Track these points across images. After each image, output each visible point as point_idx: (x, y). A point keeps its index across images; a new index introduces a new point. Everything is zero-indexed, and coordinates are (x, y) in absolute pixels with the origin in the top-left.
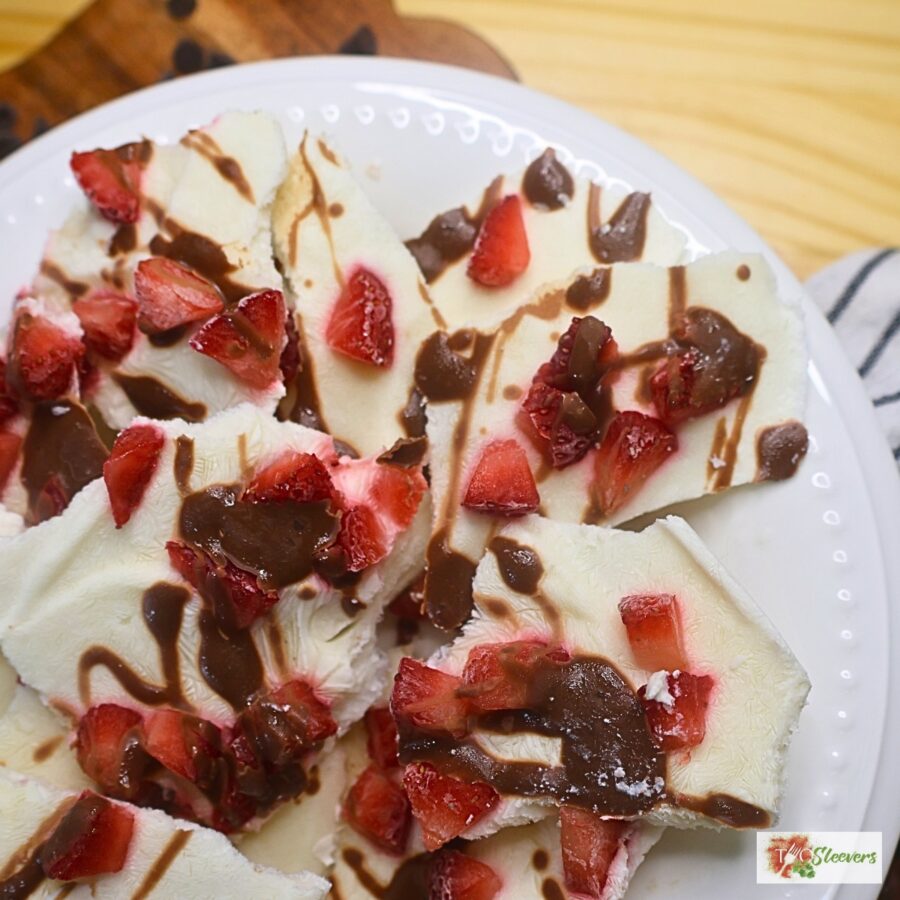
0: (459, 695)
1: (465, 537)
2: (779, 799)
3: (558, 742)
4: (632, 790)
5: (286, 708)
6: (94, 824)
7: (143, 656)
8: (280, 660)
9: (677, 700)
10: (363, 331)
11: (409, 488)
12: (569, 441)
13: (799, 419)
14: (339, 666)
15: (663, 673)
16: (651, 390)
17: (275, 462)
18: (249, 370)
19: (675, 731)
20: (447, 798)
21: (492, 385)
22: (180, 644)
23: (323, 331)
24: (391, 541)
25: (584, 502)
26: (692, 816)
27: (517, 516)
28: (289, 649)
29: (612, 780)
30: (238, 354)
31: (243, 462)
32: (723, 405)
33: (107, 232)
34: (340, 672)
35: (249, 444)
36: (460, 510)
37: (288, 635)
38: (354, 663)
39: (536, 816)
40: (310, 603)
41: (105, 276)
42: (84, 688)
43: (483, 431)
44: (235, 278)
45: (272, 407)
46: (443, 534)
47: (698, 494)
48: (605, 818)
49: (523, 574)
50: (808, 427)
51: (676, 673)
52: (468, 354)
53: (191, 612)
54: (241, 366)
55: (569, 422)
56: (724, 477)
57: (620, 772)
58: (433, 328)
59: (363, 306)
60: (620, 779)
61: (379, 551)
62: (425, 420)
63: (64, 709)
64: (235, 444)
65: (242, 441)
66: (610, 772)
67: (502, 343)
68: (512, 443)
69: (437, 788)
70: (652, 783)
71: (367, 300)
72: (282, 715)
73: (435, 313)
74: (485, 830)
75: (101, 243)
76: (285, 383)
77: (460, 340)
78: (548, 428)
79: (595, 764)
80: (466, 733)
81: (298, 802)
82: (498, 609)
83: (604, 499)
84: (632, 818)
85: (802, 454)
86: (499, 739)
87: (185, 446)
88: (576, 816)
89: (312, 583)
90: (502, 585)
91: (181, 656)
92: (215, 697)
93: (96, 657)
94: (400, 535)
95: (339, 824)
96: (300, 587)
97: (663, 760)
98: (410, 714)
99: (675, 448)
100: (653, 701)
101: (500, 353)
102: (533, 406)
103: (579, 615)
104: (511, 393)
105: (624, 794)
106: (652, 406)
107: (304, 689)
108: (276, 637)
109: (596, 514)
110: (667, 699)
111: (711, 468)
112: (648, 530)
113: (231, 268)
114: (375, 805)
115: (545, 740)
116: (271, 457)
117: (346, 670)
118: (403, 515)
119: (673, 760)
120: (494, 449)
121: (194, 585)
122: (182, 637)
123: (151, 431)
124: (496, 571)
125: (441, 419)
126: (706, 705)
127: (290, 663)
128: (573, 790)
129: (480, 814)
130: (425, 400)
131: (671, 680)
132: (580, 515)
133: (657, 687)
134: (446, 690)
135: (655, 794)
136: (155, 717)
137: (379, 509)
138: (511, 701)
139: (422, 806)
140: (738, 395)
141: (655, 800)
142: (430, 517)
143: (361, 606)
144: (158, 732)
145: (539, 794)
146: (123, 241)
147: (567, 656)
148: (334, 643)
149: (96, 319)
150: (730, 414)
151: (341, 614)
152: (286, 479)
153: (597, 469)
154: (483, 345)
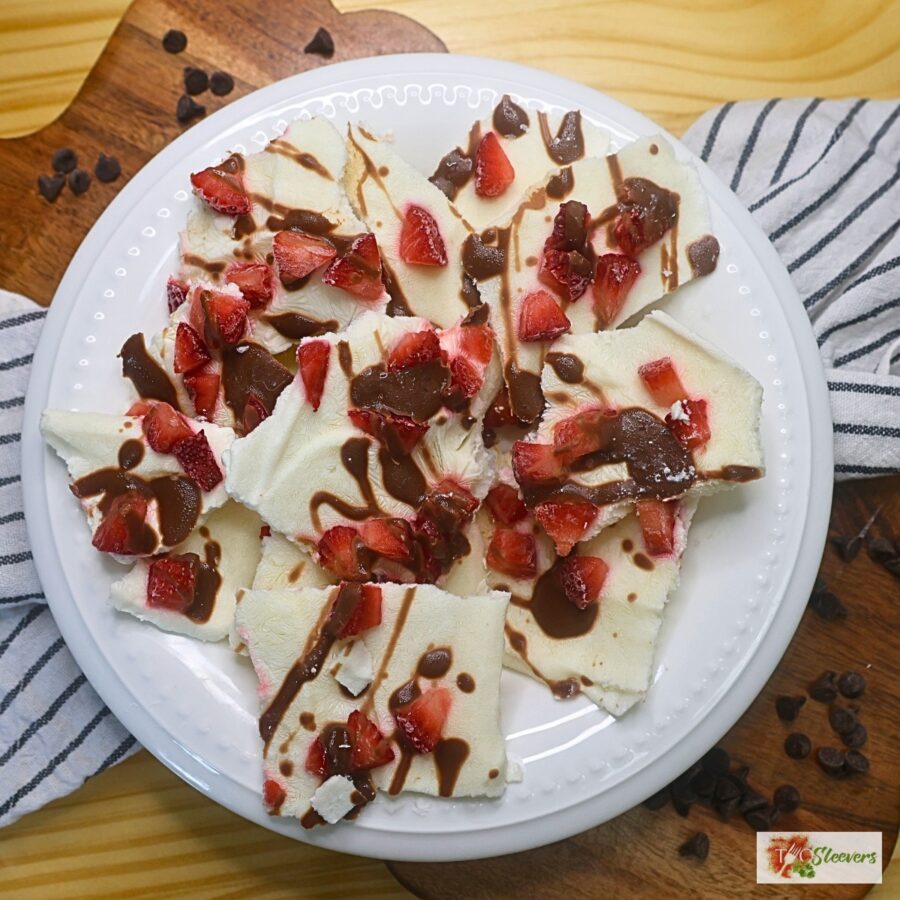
0: (557, 454)
1: (526, 360)
2: (762, 460)
3: (624, 464)
4: (677, 479)
5: (451, 494)
6: (363, 594)
7: (347, 489)
8: (433, 469)
9: (690, 417)
10: (430, 245)
11: (485, 338)
12: (578, 282)
13: (709, 233)
14: (469, 463)
15: (679, 402)
16: (615, 238)
17: (400, 343)
18: (366, 290)
19: (694, 435)
20: (569, 516)
21: (517, 260)
22: (369, 476)
23: (397, 253)
24: (482, 374)
25: (593, 319)
26: (716, 482)
27: (557, 337)
28: (436, 460)
29: (663, 476)
30: (358, 280)
31: (381, 347)
32: (661, 237)
33: (228, 224)
34: (470, 468)
35: (381, 336)
36: (518, 344)
37: (433, 452)
38: (476, 460)
39: (622, 515)
40: (444, 427)
41: (237, 253)
42: (316, 521)
43: (520, 290)
44: (336, 232)
45: (384, 309)
46: (512, 360)
47: (660, 296)
48: (665, 500)
49: (571, 371)
50: (716, 237)
51: (685, 402)
52: (495, 244)
53: (373, 453)
54: (360, 288)
55: (577, 270)
56: (674, 283)
57: (667, 470)
58: (468, 234)
59: (424, 230)
60: (668, 475)
61: (480, 381)
62: (479, 294)
63: (305, 540)
64: (373, 338)
65: (377, 334)
66: (661, 472)
67: (516, 232)
68: (541, 293)
69: (561, 514)
70: (687, 471)
71: (424, 225)
72: (449, 500)
73: (465, 222)
74: (595, 532)
75: (226, 232)
76: (388, 292)
77: (487, 237)
78: (564, 277)
79: (652, 470)
80: (566, 477)
81: (460, 563)
82: (561, 398)
83: (606, 314)
84: (681, 496)
85: (717, 254)
86: (586, 475)
87: (344, 347)
88: (646, 506)
89: (443, 413)
90: (559, 382)
91: (371, 482)
92: (400, 503)
93: (320, 499)
94: (485, 370)
95: (487, 571)
96: (436, 417)
97: (690, 456)
98: (531, 474)
99: (640, 271)
100: (677, 421)
101: (516, 238)
102: (552, 265)
103: (613, 386)
104: (531, 262)
105: (673, 482)
106: (618, 248)
107: (452, 482)
108: (427, 455)
109: (602, 324)
110: (685, 417)
111: (664, 278)
112: (641, 323)
113: (334, 227)
114: (513, 547)
115: (616, 466)
116: (396, 341)
117: (474, 465)
118: (484, 357)
119: (696, 454)
120: (529, 300)
121: (372, 434)
122: (370, 471)
123: (321, 344)
124: (554, 374)
125: (489, 291)
126: (705, 417)
127: (439, 469)
128: (641, 490)
129: (591, 519)
130: (475, 281)
131: (683, 406)
132: (591, 328)
133: (677, 412)
134: (548, 454)
135: (691, 477)
136: (366, 527)
137: (469, 356)
138: (591, 447)
139: (553, 527)
140: (670, 227)
141: (692, 480)
142: (498, 354)
143: (474, 420)
144: (371, 535)
145: (622, 499)
146: (244, 226)
147: (614, 412)
148: (461, 451)
149: (249, 283)
150: (667, 240)
151: (460, 430)
152: (415, 350)
153: (595, 296)
154: (503, 236)
